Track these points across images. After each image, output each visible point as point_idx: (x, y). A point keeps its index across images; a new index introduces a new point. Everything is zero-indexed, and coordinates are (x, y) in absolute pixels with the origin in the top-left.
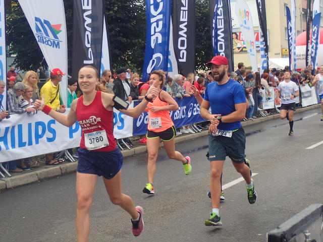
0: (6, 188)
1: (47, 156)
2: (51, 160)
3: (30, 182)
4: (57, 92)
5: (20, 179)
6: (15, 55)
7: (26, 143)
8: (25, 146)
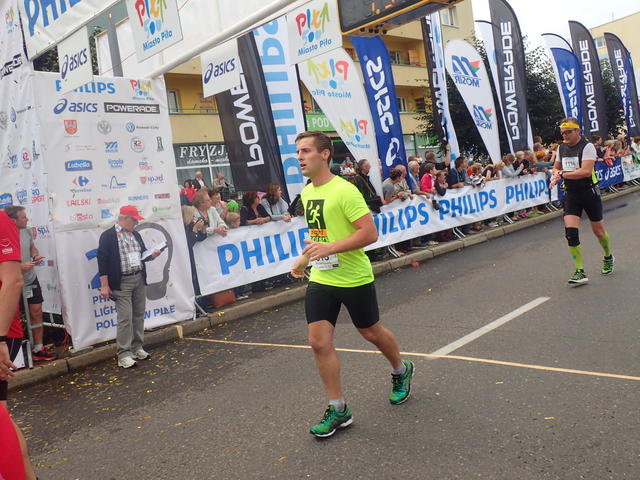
3: (480, 241)
5: (473, 239)
7: (475, 210)
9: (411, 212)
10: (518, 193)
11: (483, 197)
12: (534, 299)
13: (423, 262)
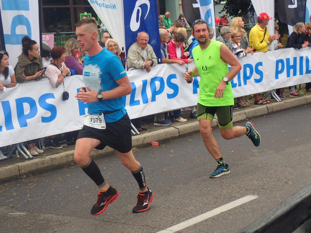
1: (255, 96)
2: (259, 100)
3: (239, 120)
4: (265, 34)
6: (224, 2)
7: (236, 84)
8: (236, 87)
9: (157, 83)
10: (289, 68)
11: (248, 70)
12: (242, 196)
13: (165, 141)
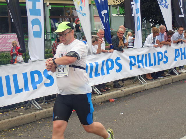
0: (145, 89)
5: (152, 84)
7: (153, 64)
8: (152, 66)
9: (110, 63)
10: (182, 54)
11: (160, 55)
